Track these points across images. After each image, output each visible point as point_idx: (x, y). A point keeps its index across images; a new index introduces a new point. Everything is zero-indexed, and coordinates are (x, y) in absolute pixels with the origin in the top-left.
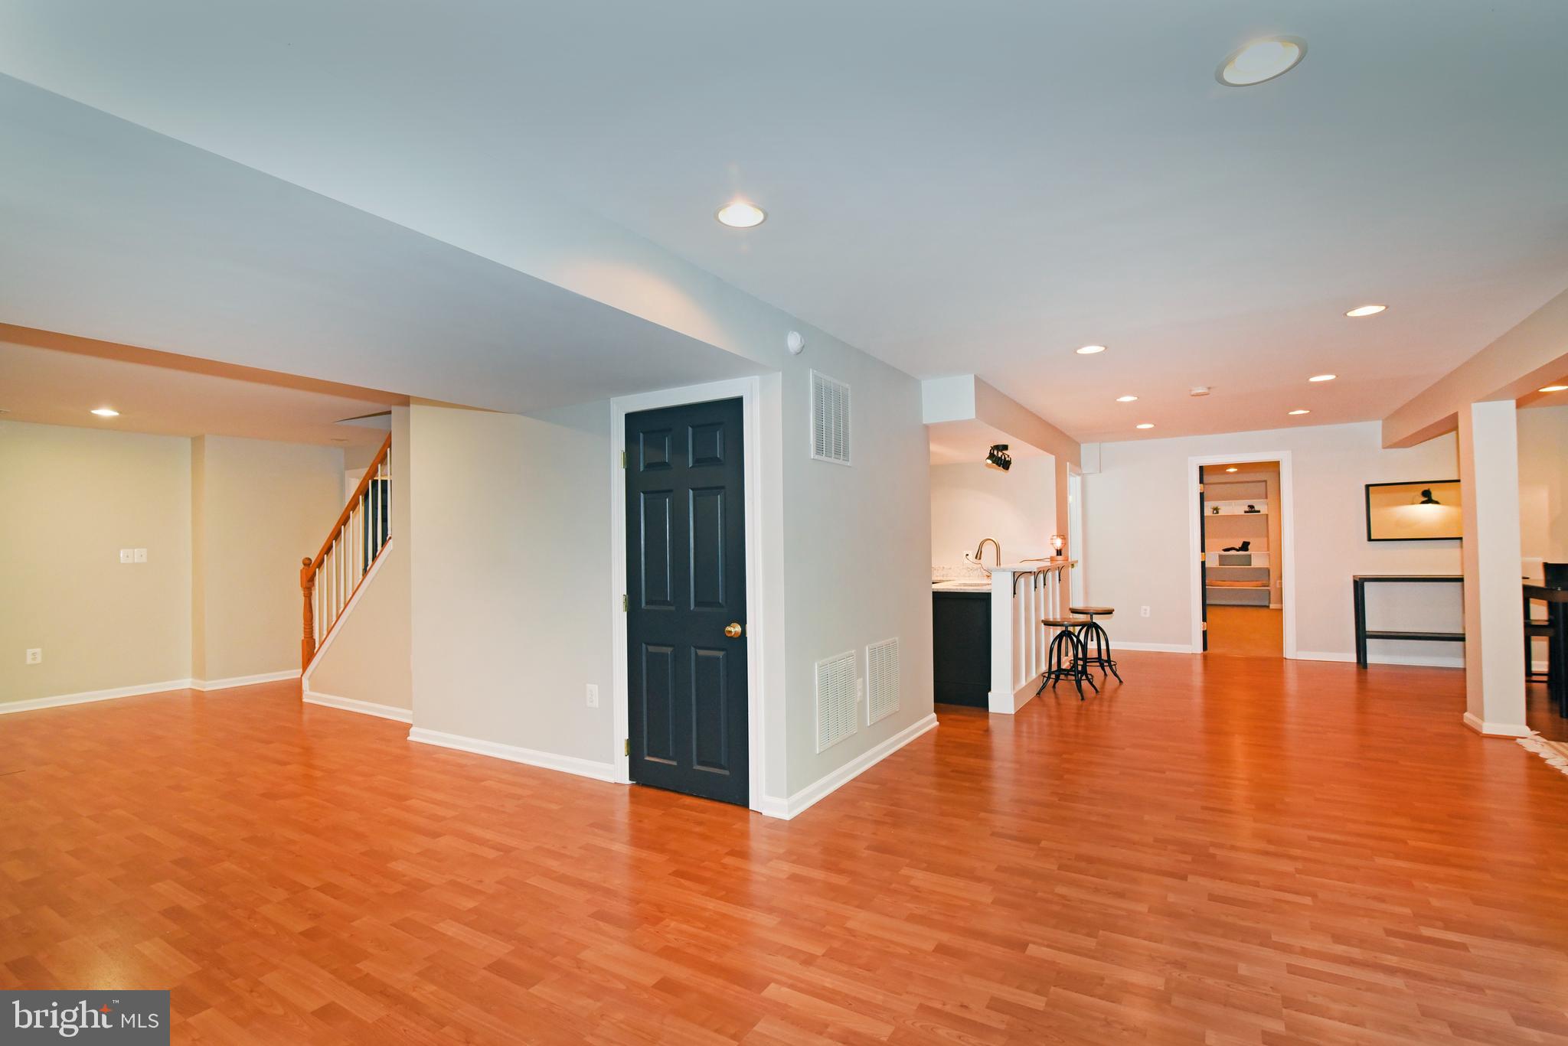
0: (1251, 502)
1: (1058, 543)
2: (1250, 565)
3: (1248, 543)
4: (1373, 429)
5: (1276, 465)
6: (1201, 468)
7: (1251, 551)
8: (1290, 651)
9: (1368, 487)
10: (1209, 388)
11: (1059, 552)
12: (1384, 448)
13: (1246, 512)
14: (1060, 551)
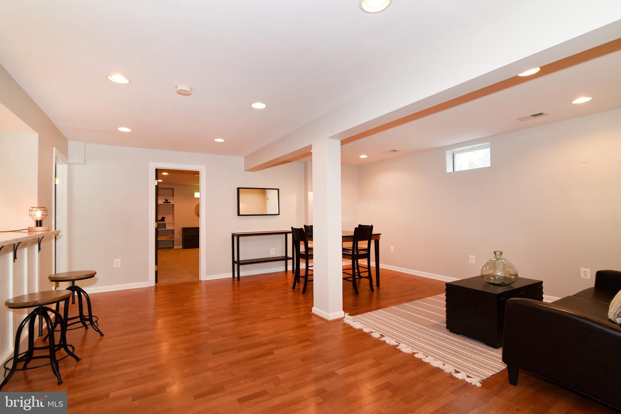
0: (166, 198)
1: (39, 215)
2: (166, 228)
3: (164, 218)
4: (240, 161)
5: (197, 173)
6: (157, 170)
7: (166, 221)
8: (204, 276)
9: (238, 189)
10: (191, 89)
11: (39, 223)
12: (245, 171)
13: (164, 203)
14: (40, 221)
